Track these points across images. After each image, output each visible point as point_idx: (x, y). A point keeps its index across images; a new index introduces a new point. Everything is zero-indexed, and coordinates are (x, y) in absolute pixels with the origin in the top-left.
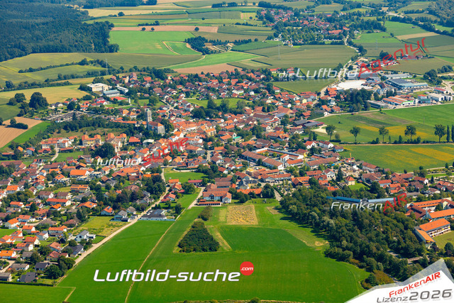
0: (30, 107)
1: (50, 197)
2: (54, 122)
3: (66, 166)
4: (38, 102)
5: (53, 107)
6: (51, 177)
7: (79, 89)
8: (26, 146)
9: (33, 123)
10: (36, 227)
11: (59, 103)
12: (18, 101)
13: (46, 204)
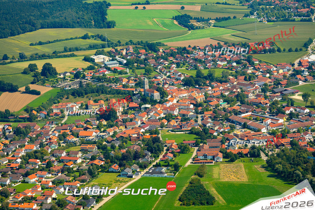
0: (42, 75)
1: (63, 155)
2: (63, 89)
3: (75, 128)
4: (48, 71)
5: (62, 76)
6: (63, 137)
7: (84, 60)
8: (39, 110)
9: (45, 90)
10: (53, 182)
11: (67, 72)
12: (32, 71)
13: (60, 162)
